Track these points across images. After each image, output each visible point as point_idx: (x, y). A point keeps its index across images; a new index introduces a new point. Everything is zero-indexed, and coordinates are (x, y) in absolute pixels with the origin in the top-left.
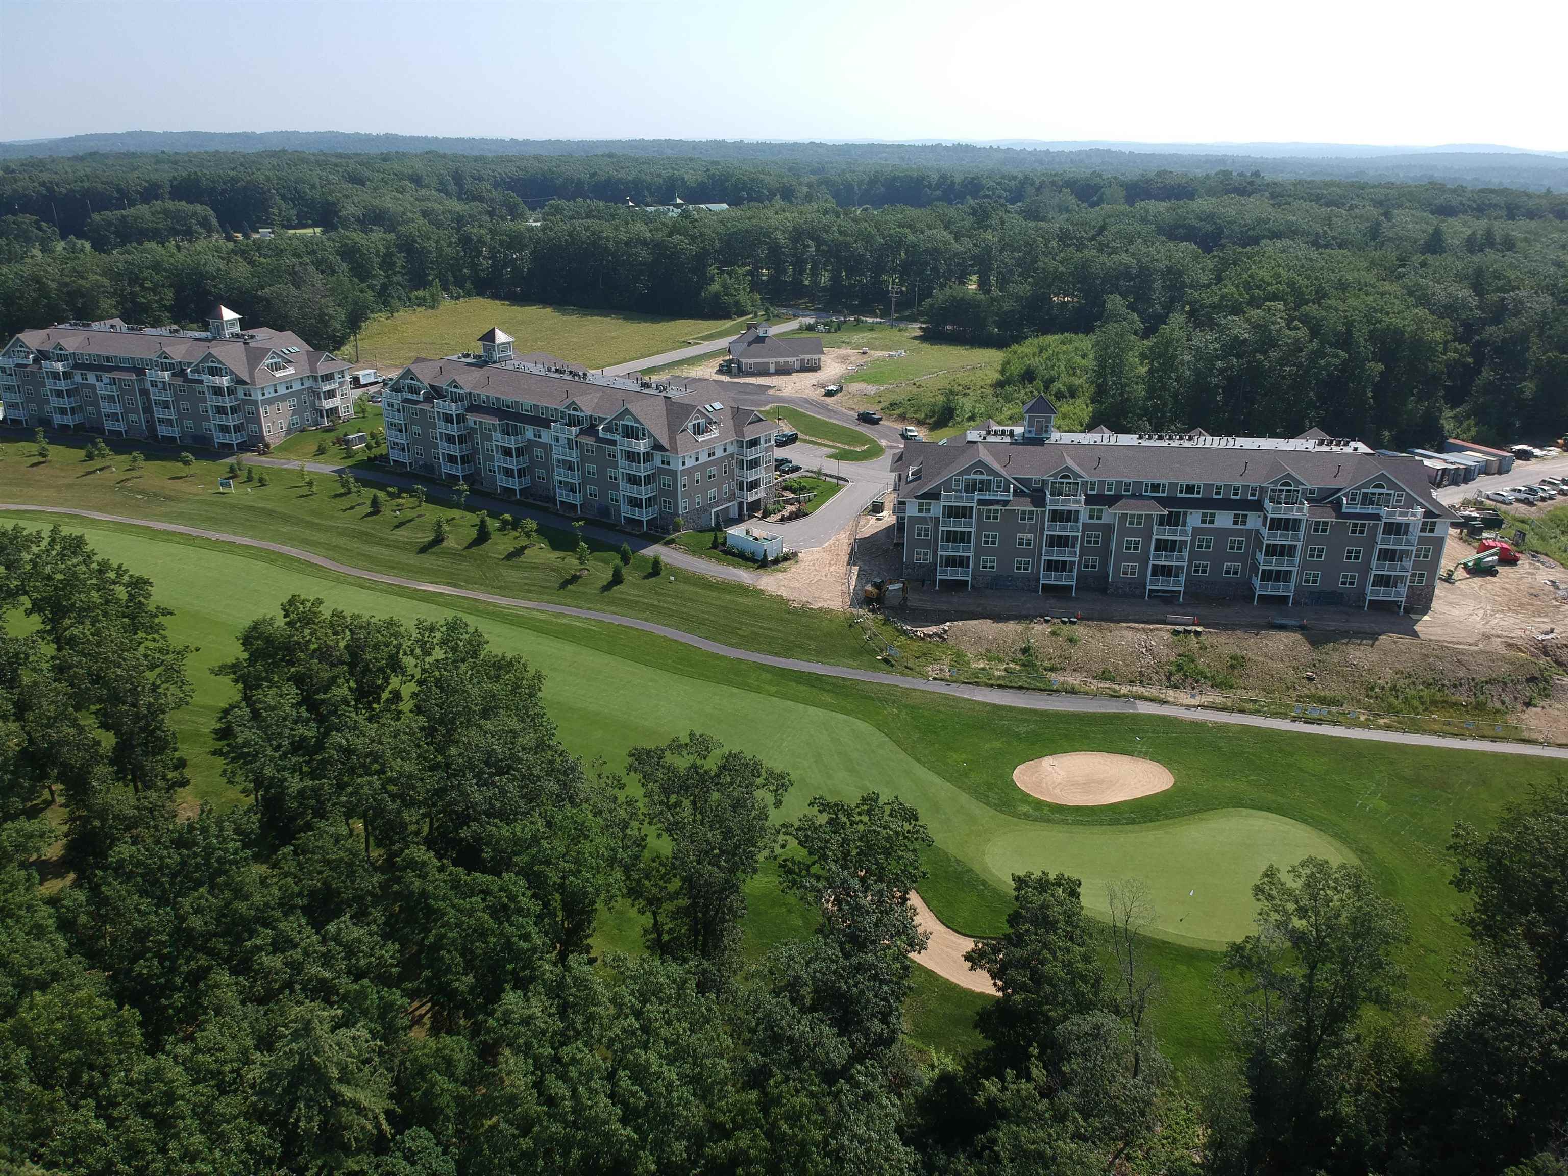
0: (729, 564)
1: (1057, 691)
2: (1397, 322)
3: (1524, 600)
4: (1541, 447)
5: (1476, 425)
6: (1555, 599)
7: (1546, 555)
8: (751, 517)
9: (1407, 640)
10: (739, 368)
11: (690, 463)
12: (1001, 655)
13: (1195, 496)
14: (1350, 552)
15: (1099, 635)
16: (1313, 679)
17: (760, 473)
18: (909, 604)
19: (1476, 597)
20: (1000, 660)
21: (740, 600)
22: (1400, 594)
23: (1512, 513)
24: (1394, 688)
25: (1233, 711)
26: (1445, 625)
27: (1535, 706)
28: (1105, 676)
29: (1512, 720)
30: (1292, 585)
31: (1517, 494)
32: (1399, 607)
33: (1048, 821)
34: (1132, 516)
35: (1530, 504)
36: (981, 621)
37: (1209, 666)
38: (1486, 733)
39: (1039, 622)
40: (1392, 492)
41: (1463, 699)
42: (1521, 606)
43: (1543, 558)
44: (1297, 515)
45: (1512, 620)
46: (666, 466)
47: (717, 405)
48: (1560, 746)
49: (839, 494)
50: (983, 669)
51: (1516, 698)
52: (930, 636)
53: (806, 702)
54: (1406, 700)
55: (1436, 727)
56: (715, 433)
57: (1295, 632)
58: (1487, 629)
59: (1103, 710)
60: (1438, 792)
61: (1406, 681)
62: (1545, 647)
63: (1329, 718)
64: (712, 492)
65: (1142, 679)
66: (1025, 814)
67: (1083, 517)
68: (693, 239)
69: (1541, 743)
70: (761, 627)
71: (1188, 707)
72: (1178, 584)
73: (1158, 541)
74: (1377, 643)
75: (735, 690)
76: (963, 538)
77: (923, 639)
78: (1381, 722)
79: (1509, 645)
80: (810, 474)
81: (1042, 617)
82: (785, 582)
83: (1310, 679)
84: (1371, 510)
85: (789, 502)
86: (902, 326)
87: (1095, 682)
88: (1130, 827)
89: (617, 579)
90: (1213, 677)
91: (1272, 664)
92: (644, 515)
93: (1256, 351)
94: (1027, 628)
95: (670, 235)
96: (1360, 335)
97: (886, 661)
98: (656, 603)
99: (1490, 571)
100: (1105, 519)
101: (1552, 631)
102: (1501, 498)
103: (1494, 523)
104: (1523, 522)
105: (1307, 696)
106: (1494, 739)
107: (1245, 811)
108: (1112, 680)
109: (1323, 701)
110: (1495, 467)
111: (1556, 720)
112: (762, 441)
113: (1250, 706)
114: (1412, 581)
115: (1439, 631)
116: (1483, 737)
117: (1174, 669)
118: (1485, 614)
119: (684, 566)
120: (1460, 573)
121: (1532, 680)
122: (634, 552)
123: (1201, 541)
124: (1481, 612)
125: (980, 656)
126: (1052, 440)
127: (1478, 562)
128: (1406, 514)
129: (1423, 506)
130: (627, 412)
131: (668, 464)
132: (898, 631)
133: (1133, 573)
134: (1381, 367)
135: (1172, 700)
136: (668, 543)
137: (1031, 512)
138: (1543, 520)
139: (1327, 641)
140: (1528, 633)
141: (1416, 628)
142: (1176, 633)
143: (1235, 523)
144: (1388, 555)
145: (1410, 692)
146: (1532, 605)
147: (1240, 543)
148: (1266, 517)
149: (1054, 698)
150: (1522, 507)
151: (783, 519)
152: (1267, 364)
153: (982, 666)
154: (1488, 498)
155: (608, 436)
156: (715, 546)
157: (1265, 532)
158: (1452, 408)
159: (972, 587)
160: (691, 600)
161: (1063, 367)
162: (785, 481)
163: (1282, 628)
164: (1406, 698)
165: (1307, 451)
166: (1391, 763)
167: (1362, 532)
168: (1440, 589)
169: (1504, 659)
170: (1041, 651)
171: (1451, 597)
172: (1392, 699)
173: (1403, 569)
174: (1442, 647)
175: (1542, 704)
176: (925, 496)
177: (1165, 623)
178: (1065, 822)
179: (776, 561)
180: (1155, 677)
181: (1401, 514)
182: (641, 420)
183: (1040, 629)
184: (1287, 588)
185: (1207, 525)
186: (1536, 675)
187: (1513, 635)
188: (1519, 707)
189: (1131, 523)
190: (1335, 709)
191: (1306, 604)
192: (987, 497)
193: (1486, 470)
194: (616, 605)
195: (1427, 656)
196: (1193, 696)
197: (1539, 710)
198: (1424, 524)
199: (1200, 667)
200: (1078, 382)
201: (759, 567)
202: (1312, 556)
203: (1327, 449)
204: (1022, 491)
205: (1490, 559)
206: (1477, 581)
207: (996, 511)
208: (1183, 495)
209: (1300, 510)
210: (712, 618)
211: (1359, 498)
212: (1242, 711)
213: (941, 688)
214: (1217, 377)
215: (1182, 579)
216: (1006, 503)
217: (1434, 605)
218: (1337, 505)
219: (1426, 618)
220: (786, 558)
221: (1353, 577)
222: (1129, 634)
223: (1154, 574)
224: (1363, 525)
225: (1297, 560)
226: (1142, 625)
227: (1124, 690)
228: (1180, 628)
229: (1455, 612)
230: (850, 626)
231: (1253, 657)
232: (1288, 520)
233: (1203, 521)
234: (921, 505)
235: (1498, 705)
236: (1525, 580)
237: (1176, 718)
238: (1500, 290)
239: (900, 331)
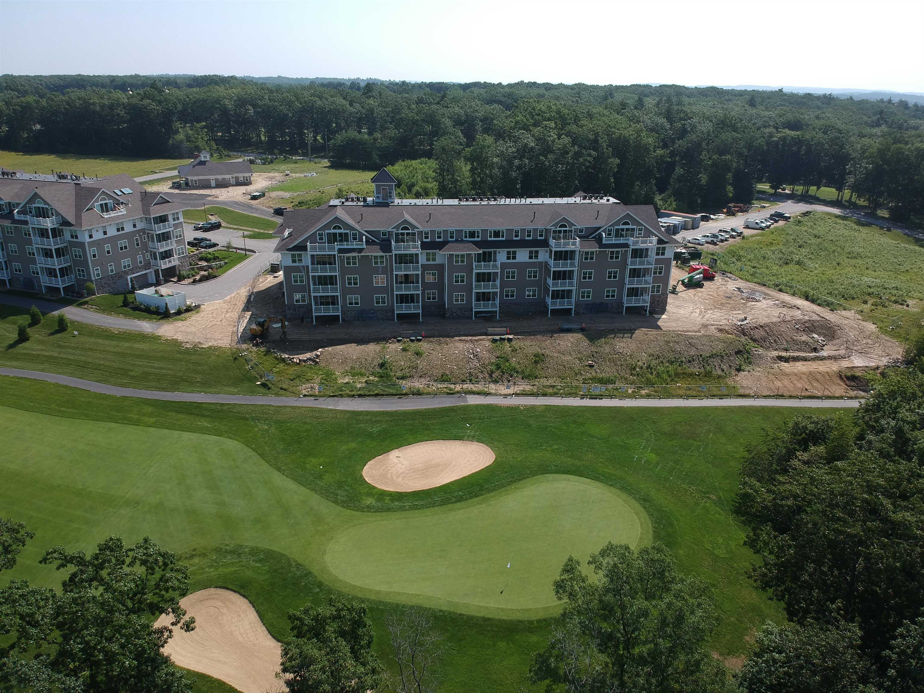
0: (135, 318)
1: (406, 394)
2: (626, 133)
3: (723, 301)
4: (714, 215)
5: (675, 201)
6: (743, 299)
7: (731, 273)
8: (167, 281)
9: (654, 332)
10: (187, 184)
11: (98, 236)
12: (363, 371)
13: (501, 239)
14: (610, 273)
15: (438, 348)
16: (593, 366)
17: (171, 245)
18: (288, 337)
19: (693, 302)
20: (362, 375)
21: (136, 346)
22: (646, 301)
23: (705, 250)
24: (649, 367)
25: (538, 395)
26: (678, 320)
27: (744, 371)
28: (443, 379)
29: (730, 382)
30: (573, 300)
31: (706, 238)
32: (646, 311)
33: (389, 510)
34: (457, 256)
35: (715, 244)
36: (348, 345)
37: (519, 363)
38: (715, 393)
39: (393, 342)
40: (635, 227)
41: (696, 370)
42: (722, 304)
43: (729, 275)
44: (571, 248)
45: (719, 314)
46: (75, 240)
47: (127, 191)
48: (765, 397)
49: (247, 261)
50: (347, 383)
51: (730, 366)
52: (305, 361)
53: (182, 429)
54: (658, 375)
55: (681, 392)
56: (122, 211)
57: (578, 332)
58: (704, 321)
59: (441, 406)
60: (690, 441)
61: (657, 361)
62: (743, 330)
63: (607, 393)
64: (126, 262)
65: (471, 378)
66: (368, 507)
67: (422, 260)
68: (160, 102)
69: (753, 397)
70: (152, 367)
71: (505, 396)
72: (494, 306)
73: (478, 274)
74: (634, 336)
75: (113, 425)
76: (330, 281)
77: (298, 364)
78: (643, 392)
79: (720, 330)
80: (224, 249)
81: (395, 338)
82: (183, 329)
83: (591, 366)
84: (622, 241)
85: (202, 269)
86: (316, 160)
87: (435, 384)
88: (458, 505)
89: (23, 337)
90: (523, 372)
91: (564, 358)
92: (60, 283)
93: (540, 154)
94: (384, 348)
95: (142, 100)
96: (604, 142)
97: (264, 385)
98: (56, 355)
99: (698, 285)
100: (438, 261)
101: (746, 319)
102: (697, 241)
103: (696, 255)
104: (712, 254)
105: (590, 379)
106: (721, 397)
107: (551, 476)
108: (448, 381)
109: (601, 381)
110: (690, 224)
111: (759, 379)
112: (170, 218)
113: (550, 390)
114: (653, 291)
115: (674, 324)
116: (713, 396)
117: (493, 368)
118: (701, 311)
119: (91, 322)
120: (680, 288)
121: (739, 352)
122: (44, 314)
123: (508, 273)
124: (698, 311)
125: (345, 373)
126: (396, 203)
127: (691, 279)
128: (645, 242)
129: (656, 236)
130: (36, 195)
131: (77, 237)
132: (277, 359)
133: (462, 300)
134: (618, 161)
135: (493, 391)
136: (80, 305)
137: (382, 257)
138: (723, 253)
139: (600, 337)
140: (730, 321)
141: (659, 323)
142: (494, 341)
143: (531, 257)
144: (635, 273)
145: (661, 369)
146: (729, 304)
147: (535, 272)
148: (551, 251)
149: (404, 400)
150: (711, 246)
151: (195, 282)
152: (547, 163)
153: (347, 381)
154: (689, 242)
155: (22, 217)
156: (126, 304)
157: (552, 262)
158: (660, 194)
159: (343, 320)
160: (91, 349)
161: (420, 177)
162: (200, 253)
163: (569, 331)
164: (658, 373)
165: (575, 203)
166: (654, 423)
167: (617, 258)
168: (671, 299)
169: (719, 340)
170: (394, 364)
171: (677, 303)
172: (649, 376)
173: (646, 282)
174: (678, 335)
175: (748, 369)
176: (295, 248)
177: (486, 334)
178: (402, 509)
179: (179, 312)
180: (481, 376)
181: (643, 242)
182: (49, 201)
183: (394, 347)
184: (570, 303)
185: (511, 261)
186: (741, 349)
187: (721, 323)
188: (734, 372)
189: (457, 262)
190: (610, 386)
191: (583, 313)
192: (346, 247)
193: (685, 227)
194: (17, 359)
195: (668, 342)
196: (508, 387)
197: (746, 373)
198: (658, 249)
199: (513, 365)
200: (429, 186)
201: (162, 318)
202: (584, 278)
203: (590, 201)
204: (373, 241)
205: (698, 276)
206: (691, 292)
207: (354, 258)
208: (493, 239)
209: (574, 244)
210: (107, 363)
211: (613, 233)
212: (545, 395)
213: (310, 403)
214: (516, 171)
215: (497, 302)
216: (360, 250)
217: (667, 308)
218: (599, 239)
219: (664, 316)
220: (189, 309)
221: (614, 291)
222: (460, 345)
223: (478, 300)
224: (618, 252)
225: (575, 281)
226: (470, 338)
227: (458, 388)
228: (497, 337)
229: (682, 312)
230: (235, 359)
231: (550, 354)
232: (566, 252)
233: (508, 258)
234: (293, 256)
235: (719, 372)
236: (721, 289)
237: (496, 406)
238: (681, 119)
239: (316, 163)
